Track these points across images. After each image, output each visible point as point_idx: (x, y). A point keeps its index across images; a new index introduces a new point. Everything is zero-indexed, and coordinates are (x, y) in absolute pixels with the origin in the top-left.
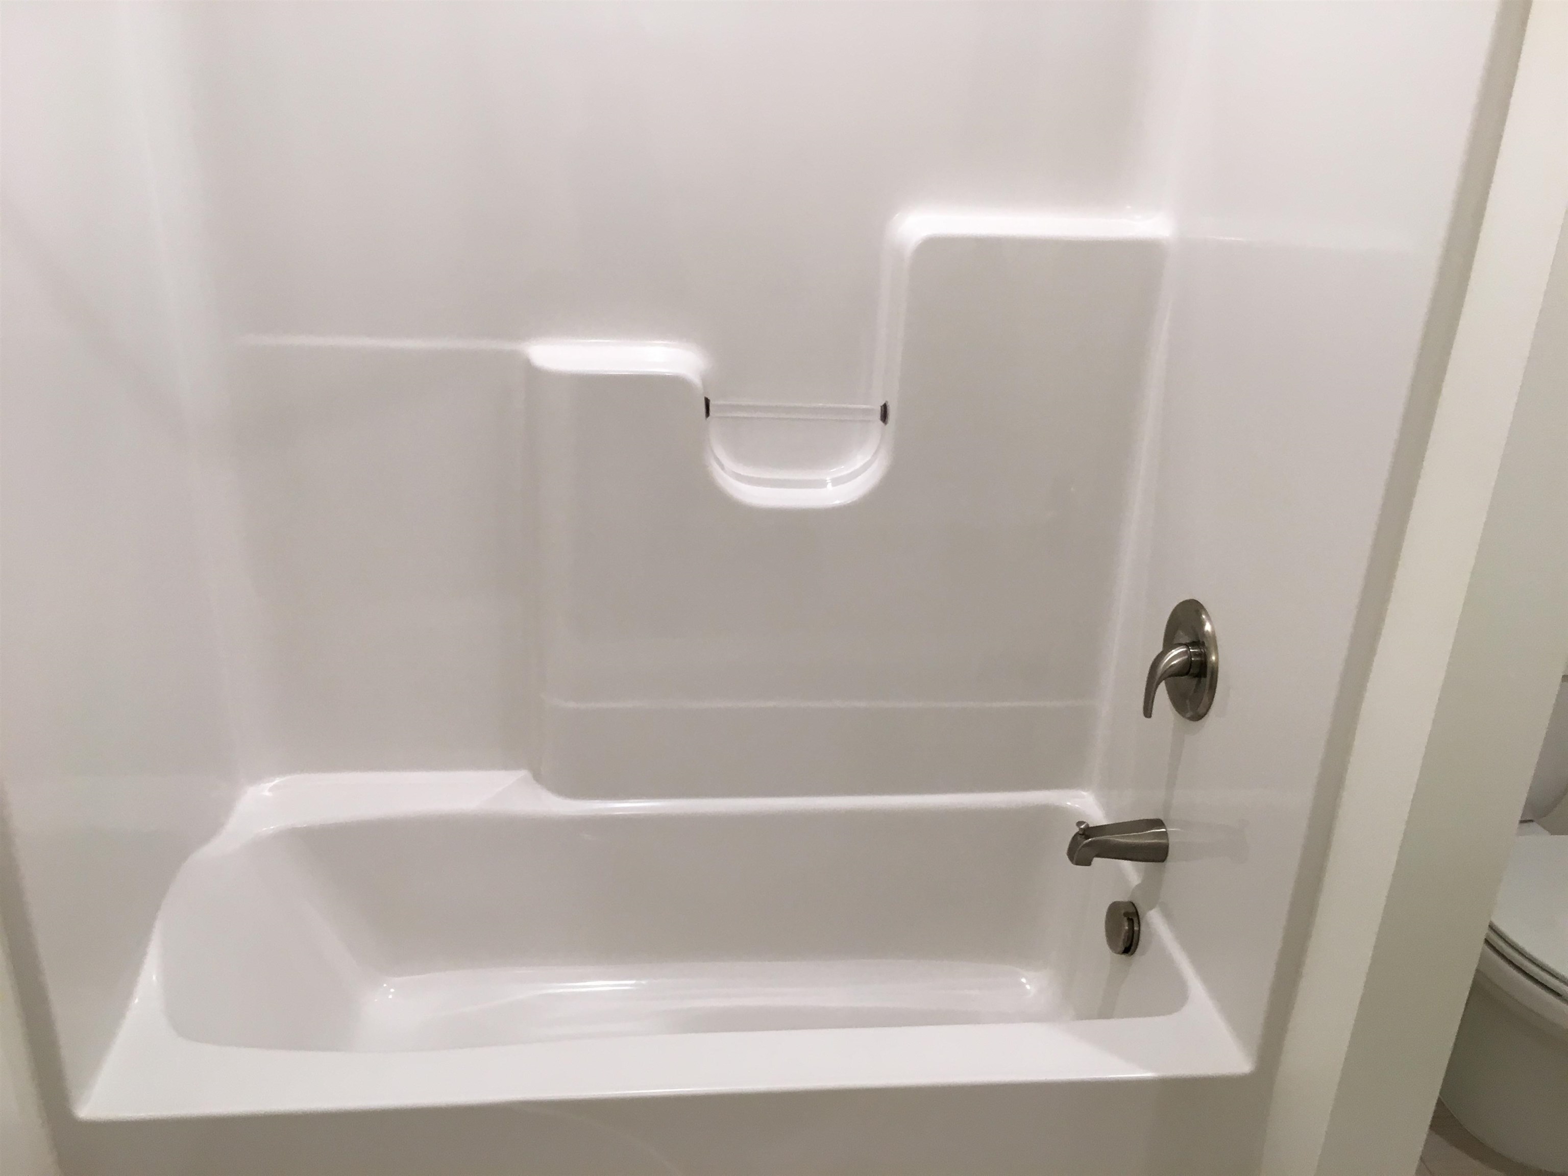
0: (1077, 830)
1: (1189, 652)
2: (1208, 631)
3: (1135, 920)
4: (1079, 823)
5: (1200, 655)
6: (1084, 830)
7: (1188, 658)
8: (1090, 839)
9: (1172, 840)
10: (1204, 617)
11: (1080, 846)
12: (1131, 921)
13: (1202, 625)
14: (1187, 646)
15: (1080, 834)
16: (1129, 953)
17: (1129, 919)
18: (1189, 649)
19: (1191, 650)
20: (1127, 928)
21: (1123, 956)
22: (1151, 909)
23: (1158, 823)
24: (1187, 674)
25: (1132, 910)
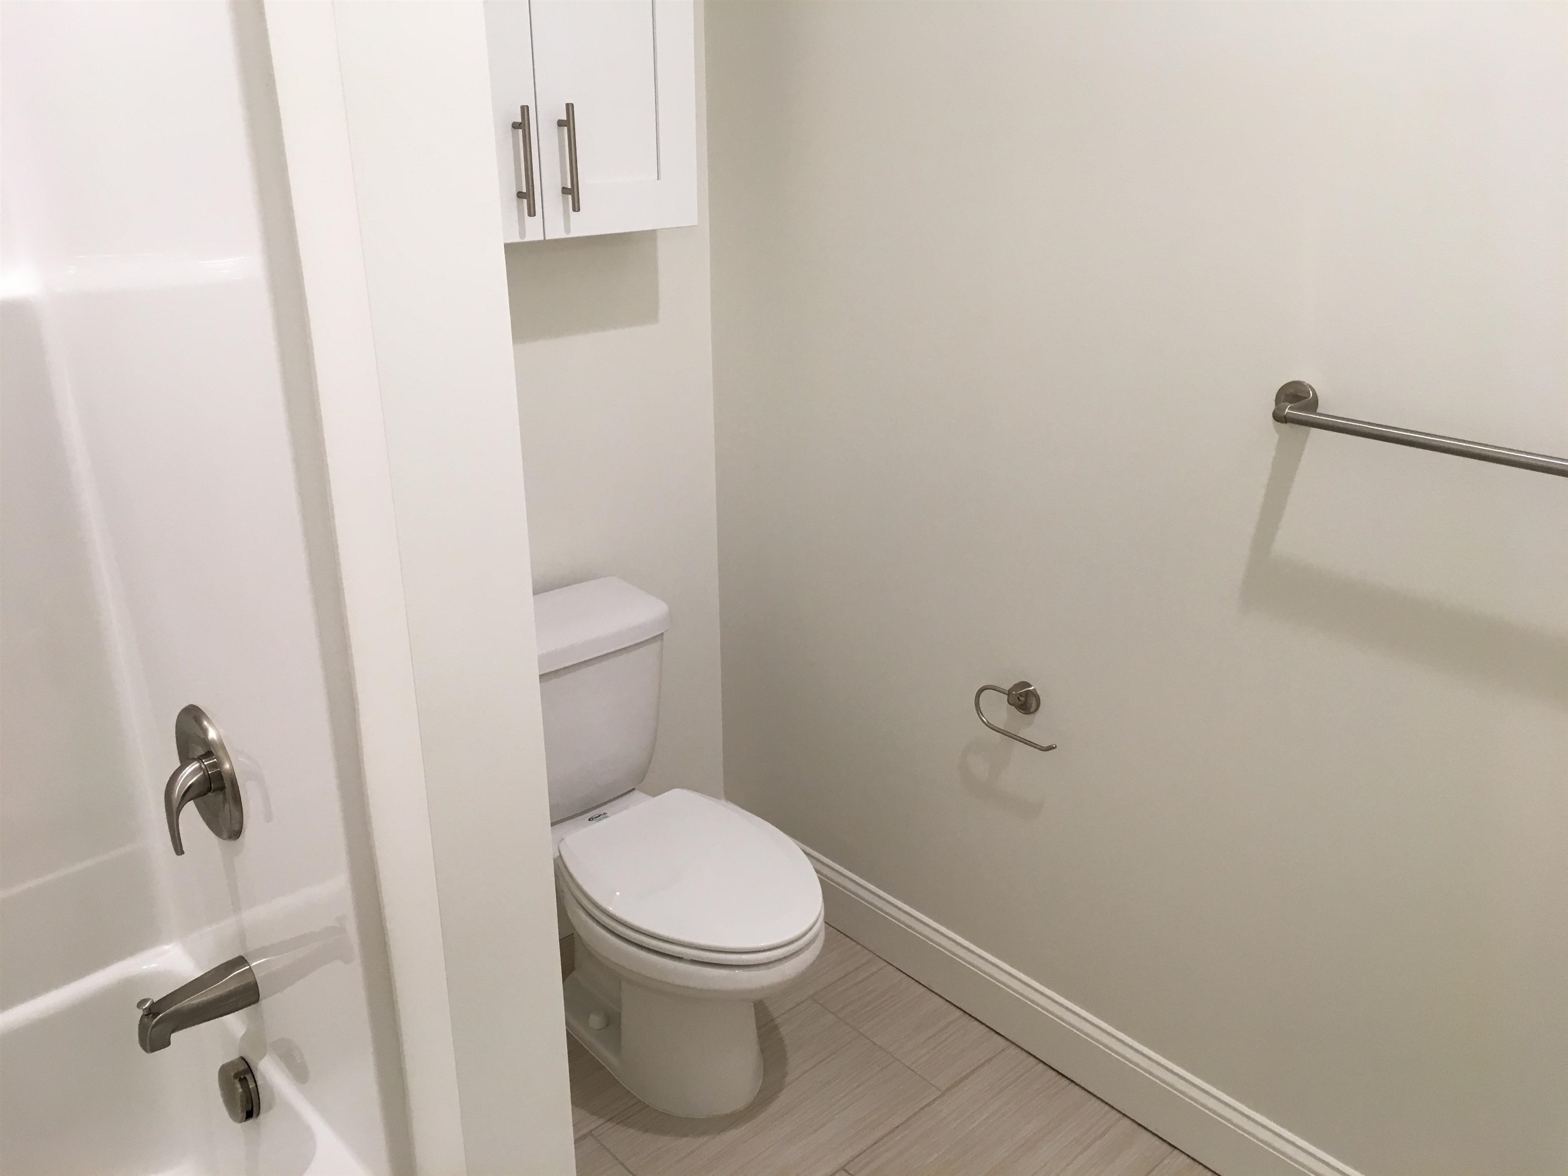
0: (140, 1013)
1: (203, 766)
2: (213, 739)
3: (249, 1077)
4: (140, 1004)
5: (214, 765)
6: (149, 1008)
7: (204, 773)
8: (161, 1015)
9: (259, 976)
10: (205, 723)
11: (150, 1028)
12: (243, 1081)
13: (205, 731)
14: (200, 759)
15: (146, 1015)
16: (254, 1115)
17: (240, 1080)
18: (203, 763)
19: (206, 763)
20: (241, 1090)
21: (250, 1121)
22: (262, 1058)
23: (241, 961)
24: (210, 790)
25: (243, 1067)
